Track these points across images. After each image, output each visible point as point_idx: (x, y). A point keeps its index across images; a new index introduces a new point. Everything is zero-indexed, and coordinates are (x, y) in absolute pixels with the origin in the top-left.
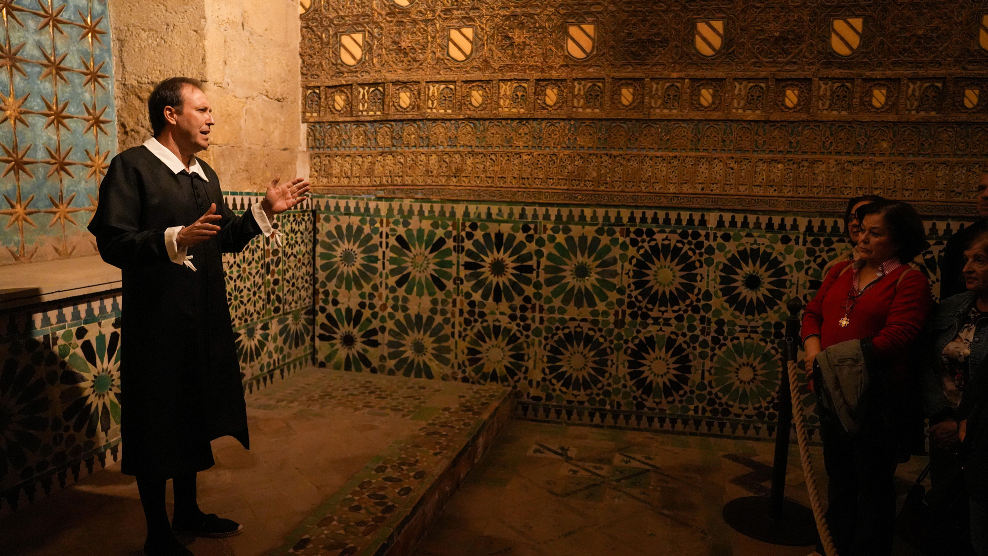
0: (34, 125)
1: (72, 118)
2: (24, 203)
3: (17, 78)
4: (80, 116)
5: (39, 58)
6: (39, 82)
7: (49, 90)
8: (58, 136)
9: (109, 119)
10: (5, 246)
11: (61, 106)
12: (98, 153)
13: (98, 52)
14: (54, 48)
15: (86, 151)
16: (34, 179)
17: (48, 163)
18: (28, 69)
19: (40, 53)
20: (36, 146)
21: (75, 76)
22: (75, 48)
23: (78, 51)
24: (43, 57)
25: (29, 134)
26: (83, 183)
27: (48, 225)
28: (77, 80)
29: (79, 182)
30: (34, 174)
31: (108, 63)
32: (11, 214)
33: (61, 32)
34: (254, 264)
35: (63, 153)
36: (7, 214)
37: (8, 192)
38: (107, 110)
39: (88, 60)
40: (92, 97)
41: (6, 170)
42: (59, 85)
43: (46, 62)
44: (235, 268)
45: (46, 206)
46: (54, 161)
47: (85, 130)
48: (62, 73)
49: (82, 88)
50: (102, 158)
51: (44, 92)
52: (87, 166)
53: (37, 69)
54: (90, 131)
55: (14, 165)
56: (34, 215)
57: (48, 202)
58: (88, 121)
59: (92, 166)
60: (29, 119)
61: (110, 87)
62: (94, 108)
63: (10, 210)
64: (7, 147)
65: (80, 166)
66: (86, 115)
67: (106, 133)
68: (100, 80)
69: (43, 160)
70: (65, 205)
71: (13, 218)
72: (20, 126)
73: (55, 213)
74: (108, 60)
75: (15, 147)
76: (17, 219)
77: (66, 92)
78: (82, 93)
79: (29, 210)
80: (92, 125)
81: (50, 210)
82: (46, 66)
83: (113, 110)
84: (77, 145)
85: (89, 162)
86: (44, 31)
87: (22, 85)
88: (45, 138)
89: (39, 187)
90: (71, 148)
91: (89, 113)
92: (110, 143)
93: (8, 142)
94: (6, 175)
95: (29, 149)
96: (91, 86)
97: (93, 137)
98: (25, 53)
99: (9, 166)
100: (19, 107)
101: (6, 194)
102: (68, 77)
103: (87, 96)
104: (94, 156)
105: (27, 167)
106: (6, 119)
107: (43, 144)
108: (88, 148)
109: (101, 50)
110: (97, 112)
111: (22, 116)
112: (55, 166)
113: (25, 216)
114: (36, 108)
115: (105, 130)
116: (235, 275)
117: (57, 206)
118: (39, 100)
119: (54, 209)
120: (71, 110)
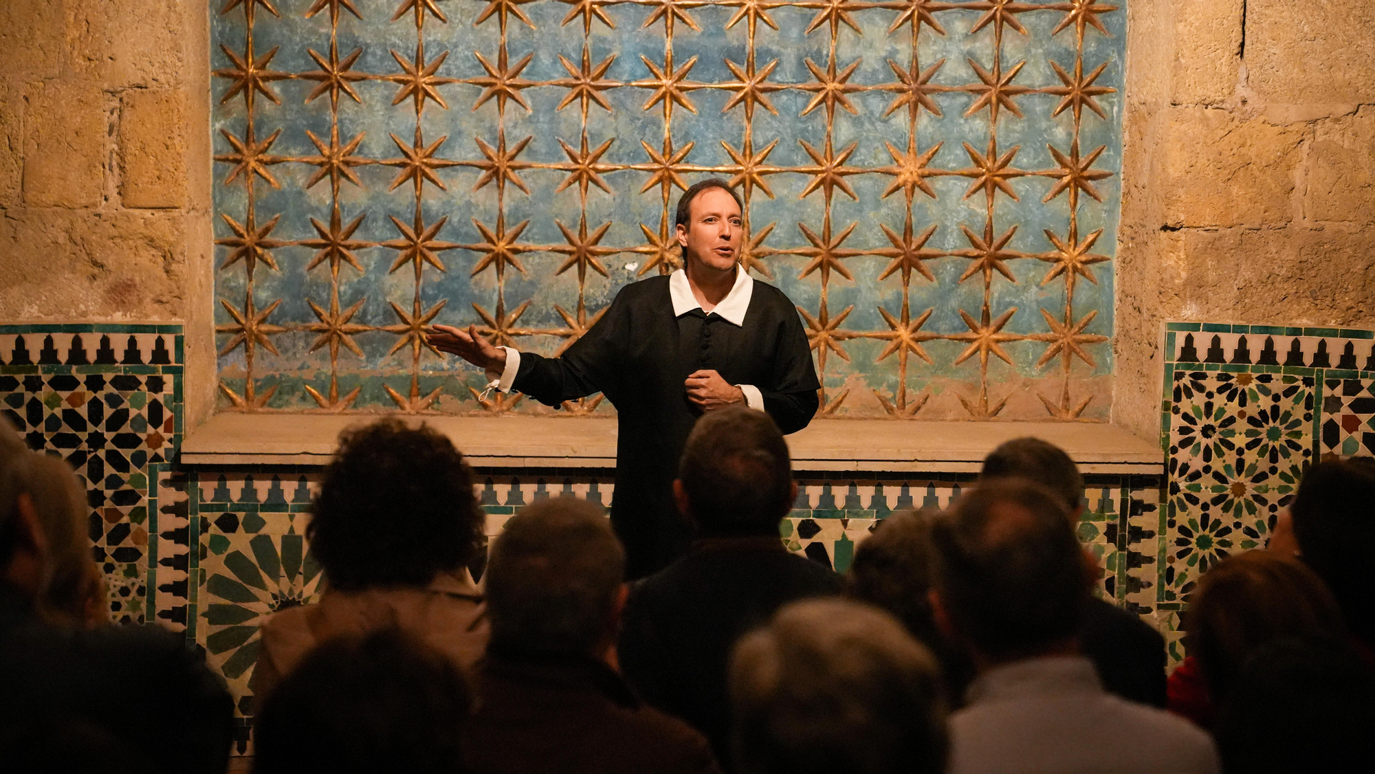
0: (945, 194)
1: (1022, 175)
2: (913, 322)
3: (924, 118)
4: (1042, 170)
5: (966, 81)
6: (962, 121)
7: (981, 133)
8: (990, 208)
9: (1107, 171)
10: (872, 388)
11: (1001, 158)
12: (1074, 235)
13: (1092, 47)
14: (998, 59)
15: (1046, 232)
16: (935, 283)
17: (965, 256)
18: (943, 102)
19: (971, 71)
20: (945, 227)
21: (1037, 100)
22: (1040, 51)
23: (1047, 54)
24: (976, 78)
25: (933, 209)
26: (1034, 289)
27: (954, 361)
28: (1038, 106)
29: (1025, 288)
30: (936, 274)
31: (1116, 65)
32: (889, 339)
33: (1017, 28)
34: (1274, 481)
35: (997, 240)
36: (882, 338)
37: (886, 303)
38: (1104, 153)
39: (1070, 66)
40: (1070, 135)
41: (888, 268)
42: (1002, 121)
43: (979, 84)
44: (1207, 481)
45: (955, 329)
46: (976, 252)
47: (1049, 195)
48: (1013, 100)
49: (1048, 120)
50: (1081, 247)
51: (970, 136)
52: (1047, 260)
53: (964, 99)
54: (1059, 197)
55: (903, 260)
56: (930, 342)
57: (957, 322)
58: (1060, 177)
59: (1058, 260)
60: (938, 184)
61: (1116, 109)
62: (1075, 153)
63: (890, 332)
64: (894, 233)
65: (1029, 259)
66: (1057, 168)
67: (1096, 198)
68: (1095, 99)
69: (956, 252)
70: (992, 328)
71: (890, 345)
72: (919, 196)
73: (970, 341)
74: (1115, 57)
75: (908, 231)
76: (898, 347)
77: (1014, 131)
78: (1050, 128)
79: (921, 333)
80: (1068, 185)
81: (960, 335)
82: (980, 92)
83: (1118, 153)
84: (1027, 223)
85: (1054, 253)
86: (981, 34)
87: (930, 129)
88: (963, 214)
89: (943, 296)
90: (1015, 228)
91: (1064, 165)
92: (1104, 215)
93: (895, 226)
94: (886, 276)
95: (931, 233)
96: (1070, 113)
97: (1066, 207)
98: (941, 78)
99: (893, 262)
100: (923, 166)
101: (882, 307)
102: (1022, 105)
103: (1060, 133)
104: (1065, 240)
105: (925, 264)
106: (897, 188)
107: (958, 224)
108: (1052, 227)
109: (1099, 42)
110: (1081, 159)
111: (927, 180)
112: (980, 261)
113: (913, 344)
114: (952, 165)
115: (1097, 193)
116: (1206, 495)
117: (975, 330)
118: (959, 152)
119: (970, 334)
120: (1023, 160)
